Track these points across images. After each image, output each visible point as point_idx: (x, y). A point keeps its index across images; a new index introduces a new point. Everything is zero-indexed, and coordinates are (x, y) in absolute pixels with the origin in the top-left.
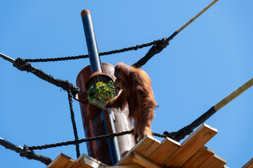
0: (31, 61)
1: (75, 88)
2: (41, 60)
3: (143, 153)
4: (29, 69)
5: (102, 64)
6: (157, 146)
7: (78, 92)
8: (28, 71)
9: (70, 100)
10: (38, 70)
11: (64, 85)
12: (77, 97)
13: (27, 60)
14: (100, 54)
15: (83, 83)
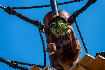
0: (15, 8)
1: (43, 25)
2: (22, 8)
3: (84, 64)
4: (14, 13)
5: (59, 10)
6: (93, 61)
7: (44, 28)
8: (14, 15)
9: (40, 32)
10: (20, 14)
11: (36, 23)
12: (44, 31)
13: (13, 8)
14: (58, 4)
15: (47, 22)
